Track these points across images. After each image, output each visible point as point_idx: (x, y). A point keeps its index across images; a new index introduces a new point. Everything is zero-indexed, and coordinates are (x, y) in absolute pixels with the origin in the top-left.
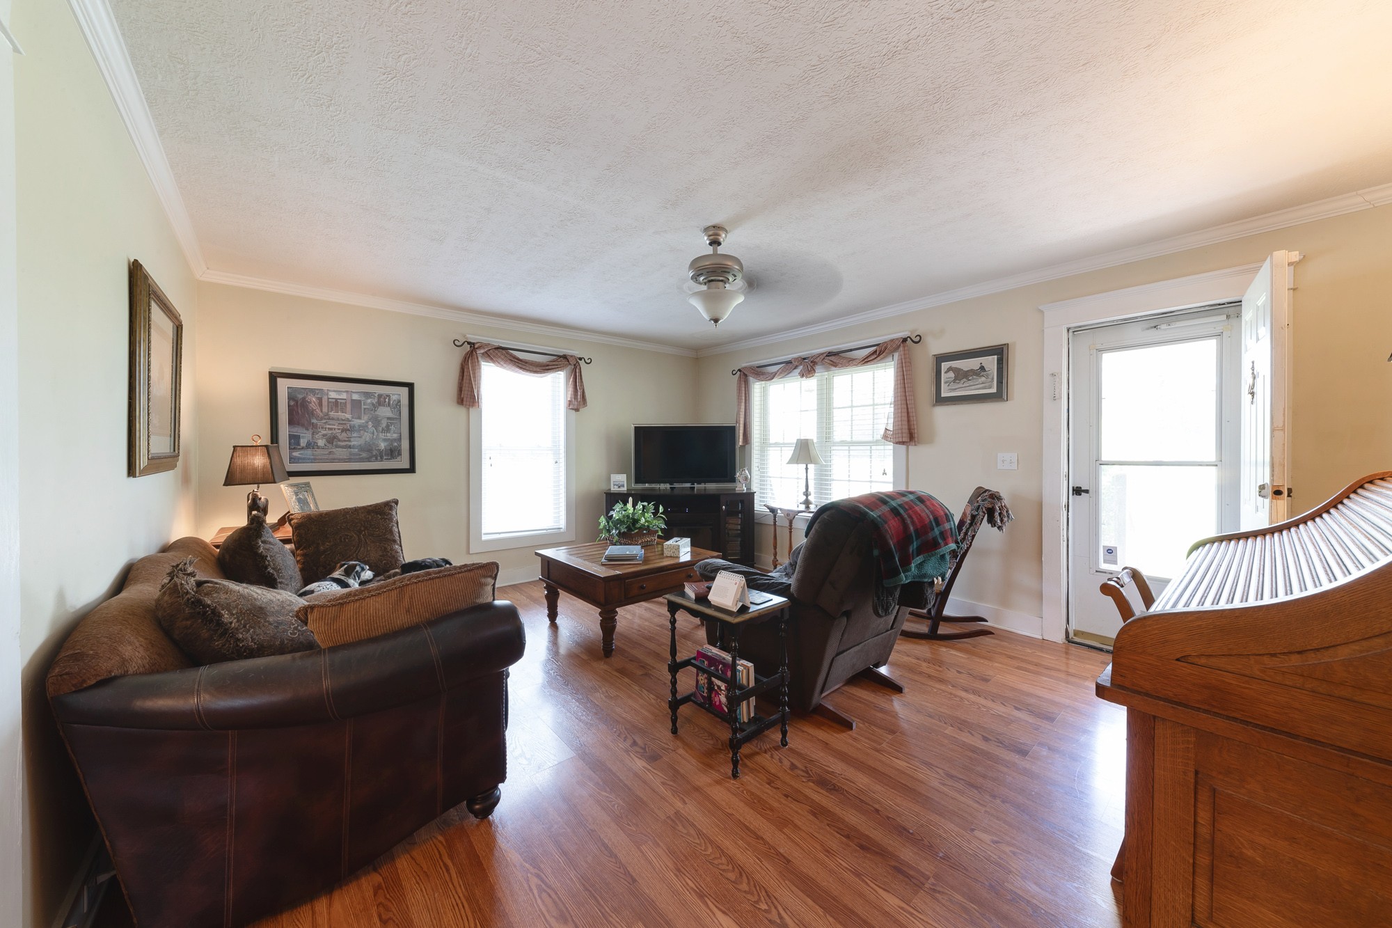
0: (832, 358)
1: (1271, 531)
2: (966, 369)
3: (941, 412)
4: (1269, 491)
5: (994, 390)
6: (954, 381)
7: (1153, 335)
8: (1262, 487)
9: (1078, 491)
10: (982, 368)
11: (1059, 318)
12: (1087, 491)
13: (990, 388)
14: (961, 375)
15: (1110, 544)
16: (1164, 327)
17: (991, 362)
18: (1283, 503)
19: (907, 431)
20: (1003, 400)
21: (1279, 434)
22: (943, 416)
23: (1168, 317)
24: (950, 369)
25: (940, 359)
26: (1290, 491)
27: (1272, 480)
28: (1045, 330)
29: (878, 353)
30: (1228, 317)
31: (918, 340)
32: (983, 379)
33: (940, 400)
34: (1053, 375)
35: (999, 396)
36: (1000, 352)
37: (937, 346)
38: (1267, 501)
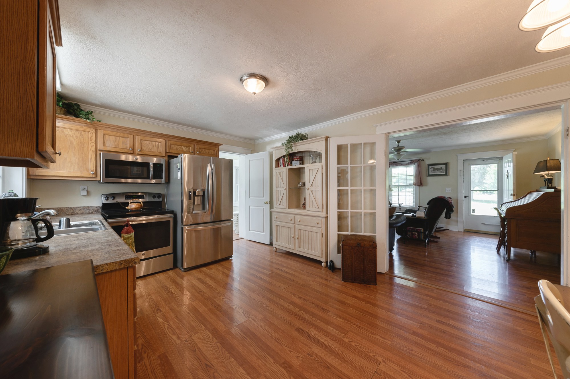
0: (395, 163)
1: (513, 202)
2: (436, 168)
3: (429, 178)
4: (512, 195)
5: (445, 173)
6: (433, 171)
7: (483, 162)
8: (511, 194)
9: (465, 197)
10: (441, 168)
11: (461, 157)
12: (468, 197)
13: (443, 173)
14: (435, 169)
15: (473, 209)
16: (486, 161)
17: (444, 167)
18: (515, 197)
19: (420, 183)
20: (447, 176)
21: (514, 184)
22: (430, 180)
23: (487, 159)
24: (432, 168)
25: (429, 165)
26: (516, 195)
27: (513, 193)
28: (458, 160)
29: (411, 163)
30: (500, 160)
31: (423, 160)
32: (441, 170)
33: (429, 175)
34: (460, 170)
35: (446, 175)
36: (446, 164)
37: (428, 162)
38: (512, 197)
